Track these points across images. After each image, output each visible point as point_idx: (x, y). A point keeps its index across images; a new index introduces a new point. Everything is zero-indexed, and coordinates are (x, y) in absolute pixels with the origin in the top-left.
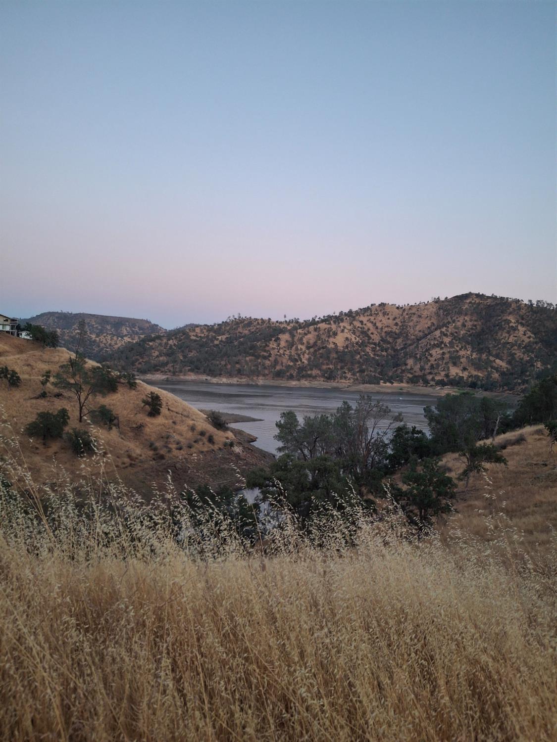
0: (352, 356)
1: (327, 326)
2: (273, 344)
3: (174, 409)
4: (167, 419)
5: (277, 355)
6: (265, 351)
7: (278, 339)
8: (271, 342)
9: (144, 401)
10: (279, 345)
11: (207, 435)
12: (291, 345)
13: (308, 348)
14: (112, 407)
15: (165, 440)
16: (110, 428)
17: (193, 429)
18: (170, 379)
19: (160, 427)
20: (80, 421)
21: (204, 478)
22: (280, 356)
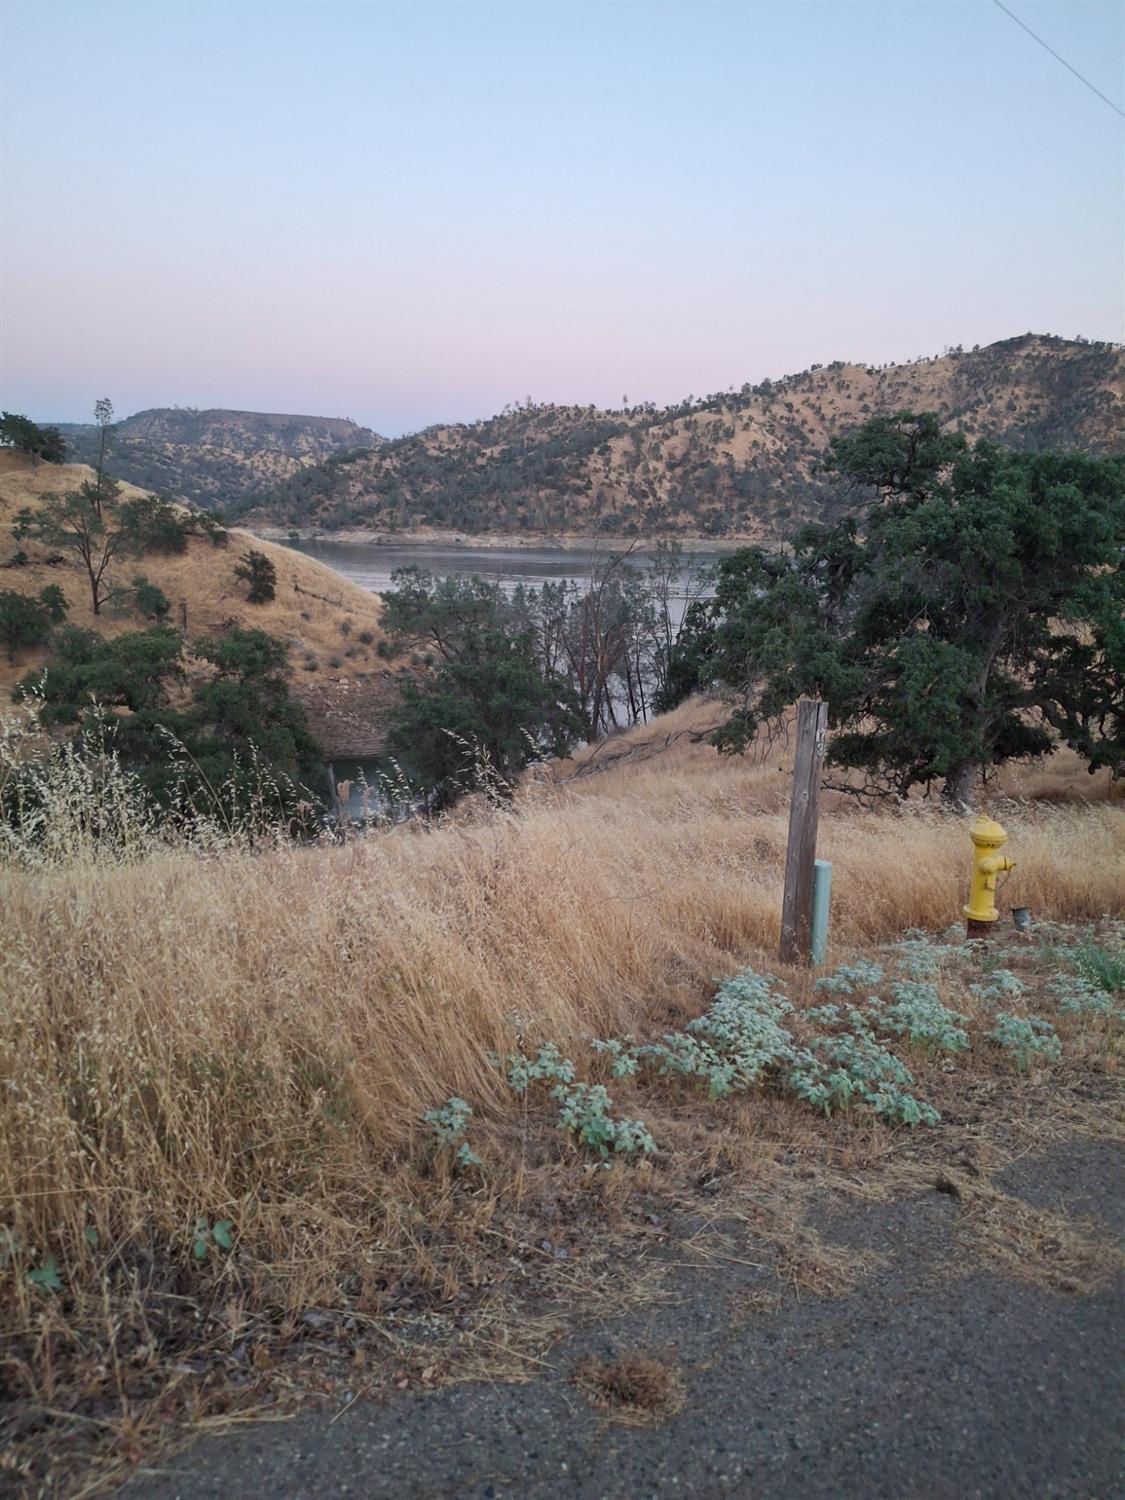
0: (765, 483)
1: (713, 417)
2: (595, 462)
3: (308, 589)
4: (290, 608)
5: (603, 484)
6: (579, 476)
7: (608, 449)
8: (592, 457)
9: (238, 571)
10: (607, 462)
11: (376, 641)
12: (633, 461)
13: (671, 467)
14: (172, 584)
17: (345, 628)
18: (384, 541)
19: (274, 625)
20: (97, 612)
21: (358, 728)
22: (610, 486)
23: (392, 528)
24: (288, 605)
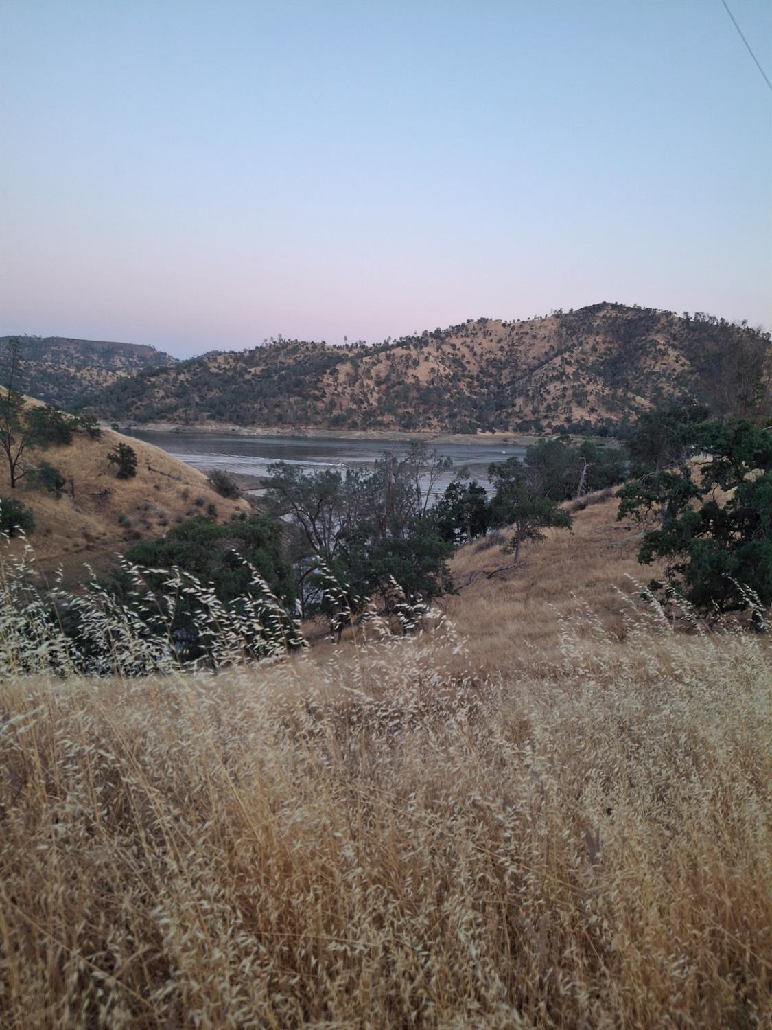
0: (440, 396)
1: (405, 352)
2: (327, 379)
3: (157, 468)
4: (146, 482)
5: (333, 394)
6: (317, 389)
7: (336, 371)
8: (325, 376)
9: (110, 457)
10: (336, 380)
11: (206, 504)
12: (353, 379)
13: (378, 384)
14: (63, 466)
15: (143, 512)
16: (59, 497)
17: (185, 496)
18: (181, 430)
19: (135, 494)
20: (13, 486)
22: (338, 395)
23: (187, 422)
24: (145, 480)
